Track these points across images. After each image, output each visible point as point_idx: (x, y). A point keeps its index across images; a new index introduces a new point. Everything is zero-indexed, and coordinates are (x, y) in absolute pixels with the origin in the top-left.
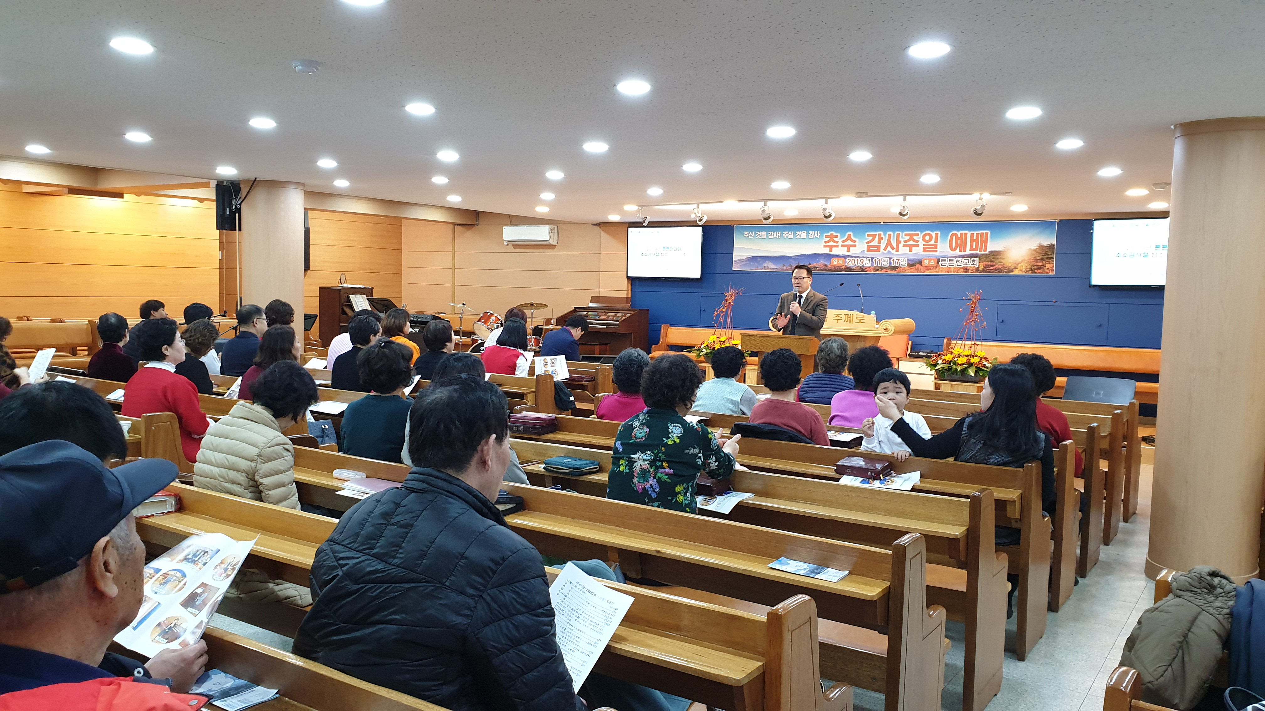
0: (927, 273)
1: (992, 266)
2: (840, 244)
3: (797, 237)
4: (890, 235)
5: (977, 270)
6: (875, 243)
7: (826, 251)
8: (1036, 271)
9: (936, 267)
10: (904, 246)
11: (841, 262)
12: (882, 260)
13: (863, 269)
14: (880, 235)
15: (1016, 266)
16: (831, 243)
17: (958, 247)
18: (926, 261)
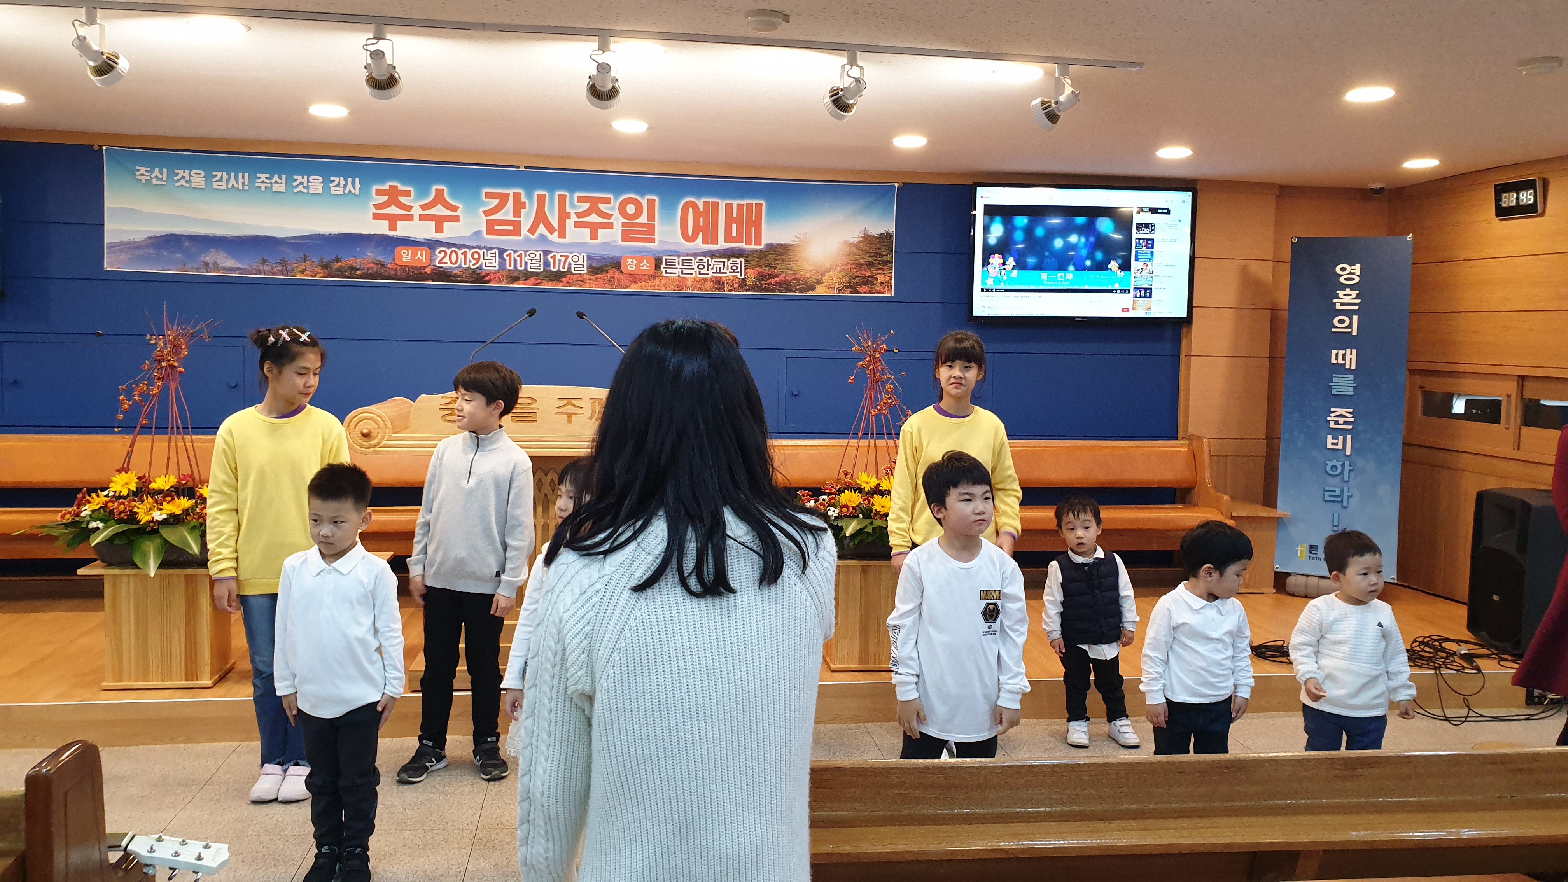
0: (635, 288)
1: (772, 276)
2: (416, 211)
3: (296, 190)
4: (541, 198)
5: (743, 283)
6: (506, 214)
7: (382, 228)
8: (859, 288)
9: (654, 277)
10: (578, 225)
11: (421, 256)
12: (525, 256)
13: (478, 276)
14: (517, 196)
15: (820, 276)
16: (393, 210)
17: (701, 234)
18: (630, 262)
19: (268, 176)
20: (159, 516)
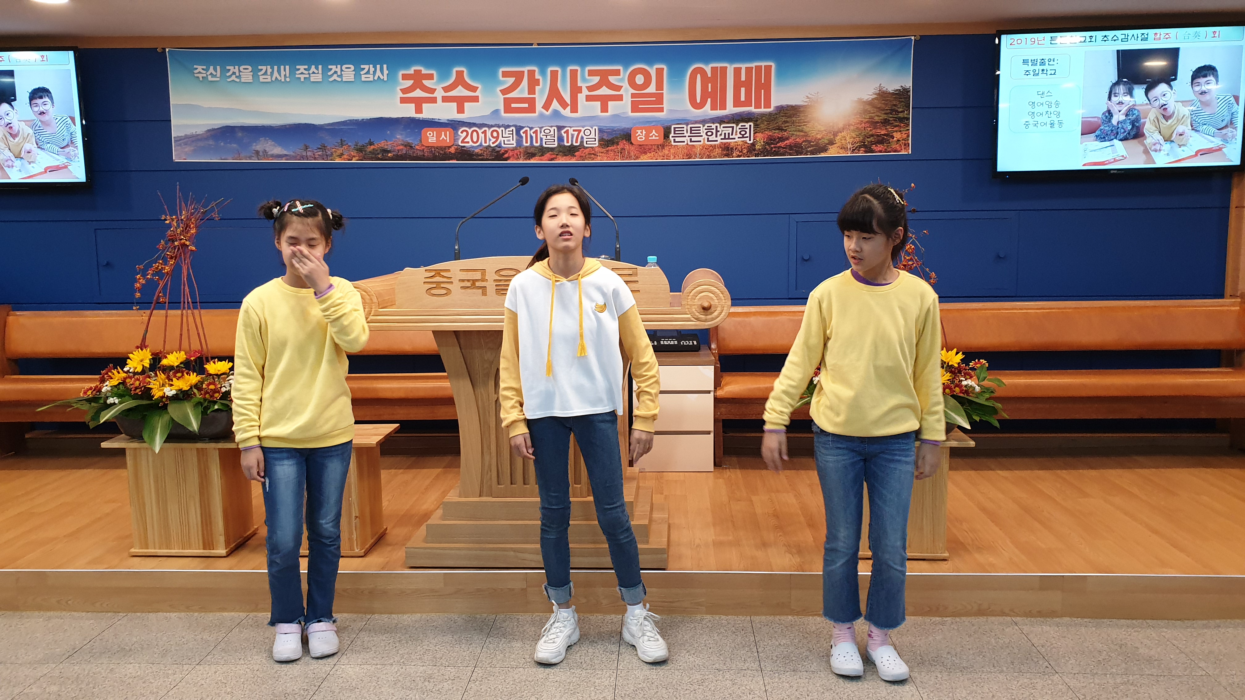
0: (645, 159)
1: (782, 139)
2: (439, 94)
3: (331, 79)
4: (554, 74)
5: (751, 149)
6: (522, 91)
7: (408, 111)
8: (874, 147)
9: (663, 146)
10: (589, 98)
11: (446, 137)
12: (541, 132)
13: (498, 154)
14: (531, 73)
15: (832, 137)
16: (418, 93)
17: (709, 100)
18: (639, 133)
19: (306, 67)
20: (170, 392)
